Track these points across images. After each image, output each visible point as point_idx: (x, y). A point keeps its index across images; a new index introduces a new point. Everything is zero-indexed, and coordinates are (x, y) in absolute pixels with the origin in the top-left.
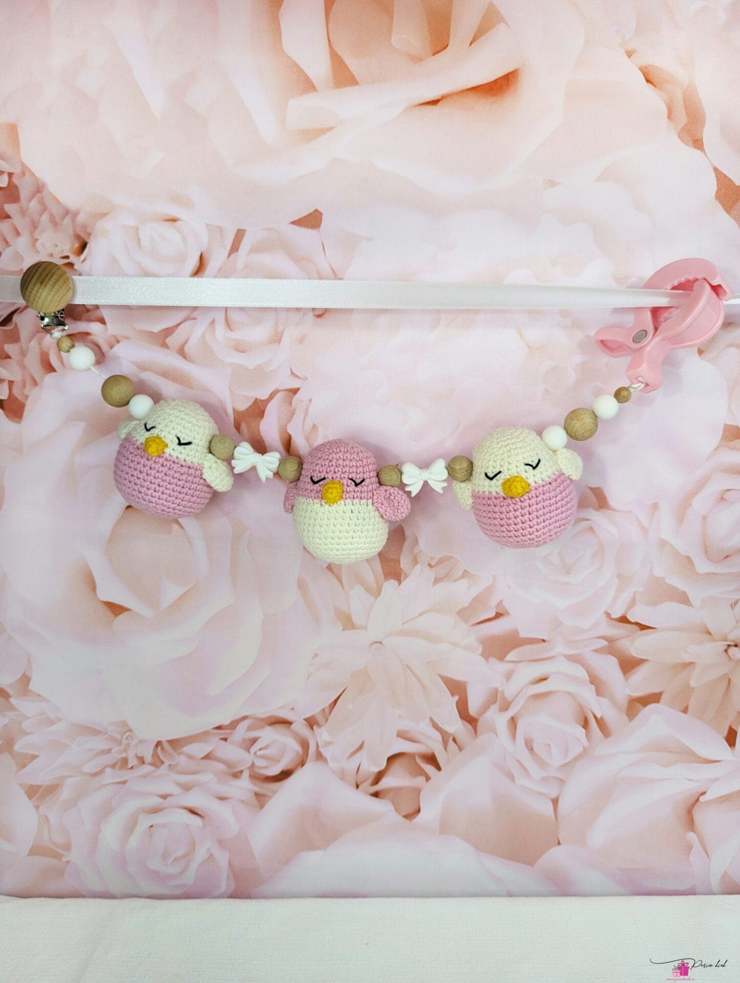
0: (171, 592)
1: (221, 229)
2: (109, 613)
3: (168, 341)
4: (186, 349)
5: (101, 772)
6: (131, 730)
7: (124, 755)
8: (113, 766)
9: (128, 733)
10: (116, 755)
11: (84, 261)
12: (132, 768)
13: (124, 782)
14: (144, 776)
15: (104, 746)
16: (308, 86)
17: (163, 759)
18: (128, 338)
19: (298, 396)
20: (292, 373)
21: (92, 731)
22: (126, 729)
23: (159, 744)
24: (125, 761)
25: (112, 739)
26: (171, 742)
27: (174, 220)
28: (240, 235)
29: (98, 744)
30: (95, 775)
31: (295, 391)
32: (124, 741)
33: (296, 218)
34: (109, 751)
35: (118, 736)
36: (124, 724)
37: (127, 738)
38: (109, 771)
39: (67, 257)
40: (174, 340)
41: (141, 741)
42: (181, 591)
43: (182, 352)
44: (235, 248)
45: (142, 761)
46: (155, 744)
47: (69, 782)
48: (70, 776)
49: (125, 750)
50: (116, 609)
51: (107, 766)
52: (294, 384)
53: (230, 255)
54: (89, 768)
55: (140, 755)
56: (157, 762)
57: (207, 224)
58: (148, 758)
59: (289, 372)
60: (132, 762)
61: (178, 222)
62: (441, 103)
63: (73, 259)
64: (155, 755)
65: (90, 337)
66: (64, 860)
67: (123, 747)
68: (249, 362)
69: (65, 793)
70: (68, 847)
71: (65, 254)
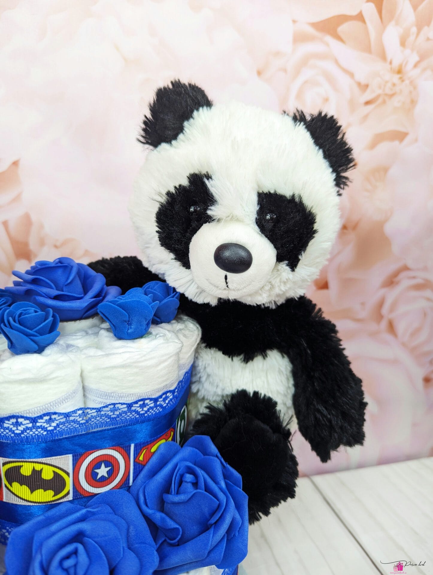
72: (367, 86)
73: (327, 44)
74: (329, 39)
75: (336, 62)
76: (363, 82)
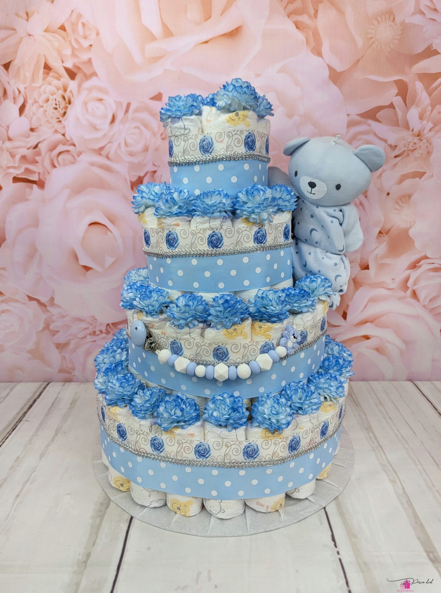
0: (109, 261)
1: (121, 103)
2: (84, 270)
3: (102, 152)
4: (110, 156)
5: (85, 337)
6: (96, 319)
7: (94, 330)
8: (90, 334)
9: (95, 321)
10: (91, 330)
11: (66, 119)
12: (98, 335)
13: (95, 341)
14: (103, 338)
15: (85, 326)
16: (153, 38)
17: (110, 330)
18: (84, 152)
19: (157, 173)
20: (154, 165)
21: (80, 320)
22: (94, 318)
23: (108, 325)
24: (94, 333)
25: (89, 323)
26: (113, 324)
27: (101, 100)
28: (129, 105)
29: (83, 325)
30: (83, 338)
31: (155, 172)
32: (94, 324)
33: (152, 96)
34: (87, 328)
35: (91, 322)
36: (93, 317)
37: (95, 323)
38: (88, 336)
39: (58, 118)
40: (104, 152)
41: (101, 324)
42: (113, 260)
43: (107, 157)
44: (127, 111)
45: (101, 332)
46: (106, 325)
47: (73, 342)
48: (73, 339)
49: (95, 328)
50: (87, 268)
51: (87, 334)
52: (154, 169)
53: (125, 114)
54: (80, 335)
55: (100, 330)
56: (108, 333)
57: (115, 101)
58: (104, 330)
59: (152, 164)
60: (98, 332)
61: (103, 101)
62: (209, 43)
63: (61, 119)
64: (107, 329)
65: (70, 152)
66: (73, 374)
67: (93, 327)
68: (135, 160)
69: (71, 346)
70: (73, 369)
71: (58, 116)
72: (396, 146)
73: (369, 125)
74: (370, 122)
75: (375, 135)
76: (393, 144)
